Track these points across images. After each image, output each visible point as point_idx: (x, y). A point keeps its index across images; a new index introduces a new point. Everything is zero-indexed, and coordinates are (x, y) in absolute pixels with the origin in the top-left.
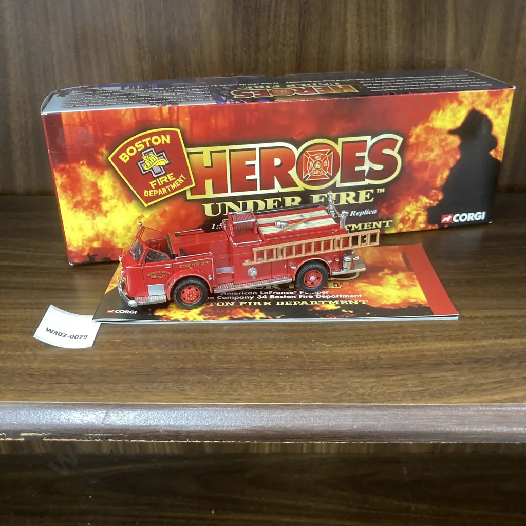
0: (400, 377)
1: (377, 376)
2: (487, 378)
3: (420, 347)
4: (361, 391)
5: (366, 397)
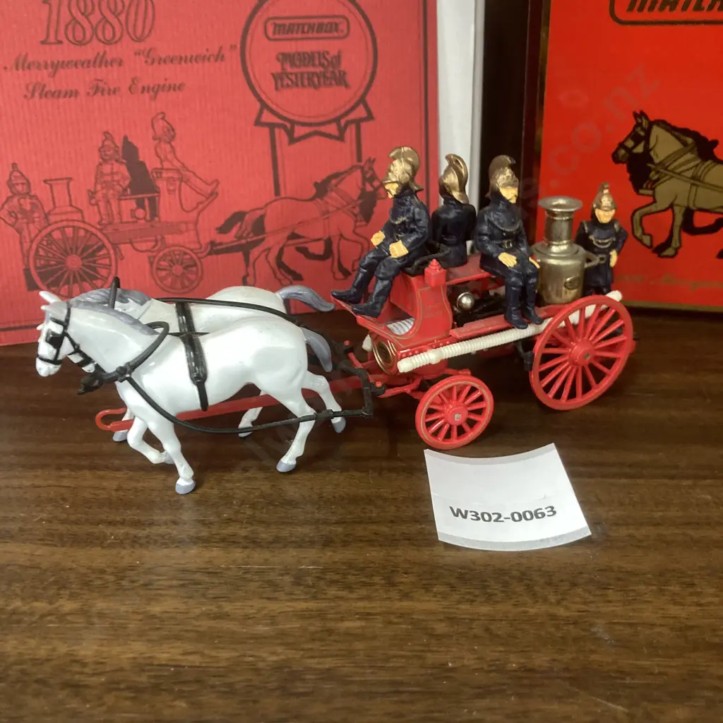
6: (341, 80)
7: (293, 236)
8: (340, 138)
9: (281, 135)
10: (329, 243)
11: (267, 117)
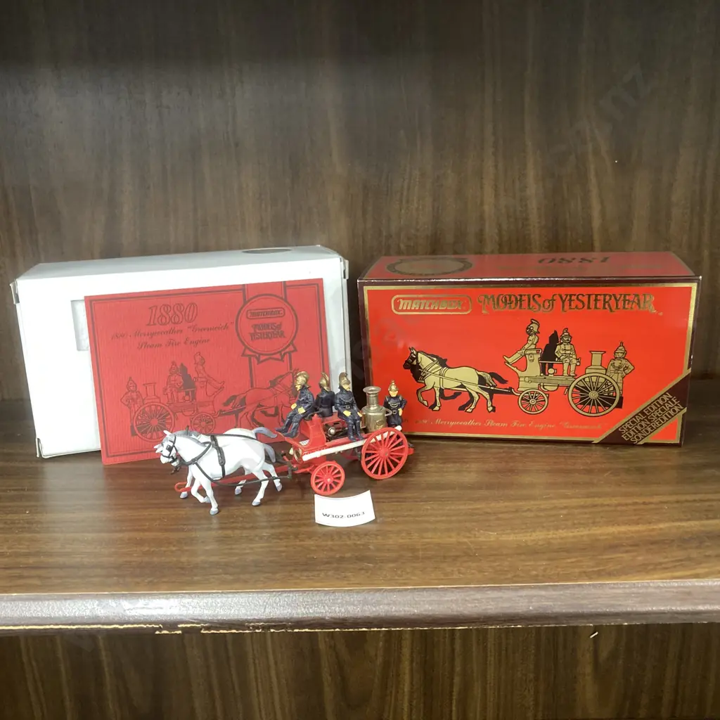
0: (573, 560)
1: (549, 559)
2: (666, 557)
3: (592, 532)
4: (534, 573)
5: (540, 578)
6: (282, 335)
7: (260, 406)
8: (282, 360)
9: (254, 361)
10: (277, 408)
11: (248, 352)
